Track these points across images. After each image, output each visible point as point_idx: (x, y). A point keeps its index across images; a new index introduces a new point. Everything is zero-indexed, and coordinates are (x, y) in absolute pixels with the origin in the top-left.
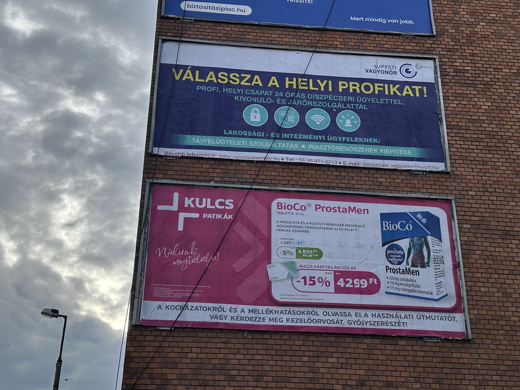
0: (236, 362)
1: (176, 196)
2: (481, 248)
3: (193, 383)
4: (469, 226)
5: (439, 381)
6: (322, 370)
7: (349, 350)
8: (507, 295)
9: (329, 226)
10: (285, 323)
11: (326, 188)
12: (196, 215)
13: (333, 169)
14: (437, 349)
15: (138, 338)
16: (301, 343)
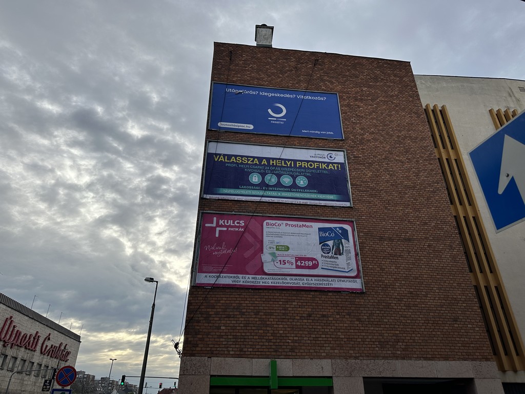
0: (245, 305)
1: (215, 219)
2: (369, 245)
3: (223, 316)
4: (363, 234)
5: (349, 314)
6: (289, 309)
7: (303, 298)
8: (382, 269)
9: (293, 234)
10: (270, 284)
11: (290, 215)
12: (225, 229)
13: (295, 206)
14: (348, 297)
15: (195, 293)
16: (278, 294)
